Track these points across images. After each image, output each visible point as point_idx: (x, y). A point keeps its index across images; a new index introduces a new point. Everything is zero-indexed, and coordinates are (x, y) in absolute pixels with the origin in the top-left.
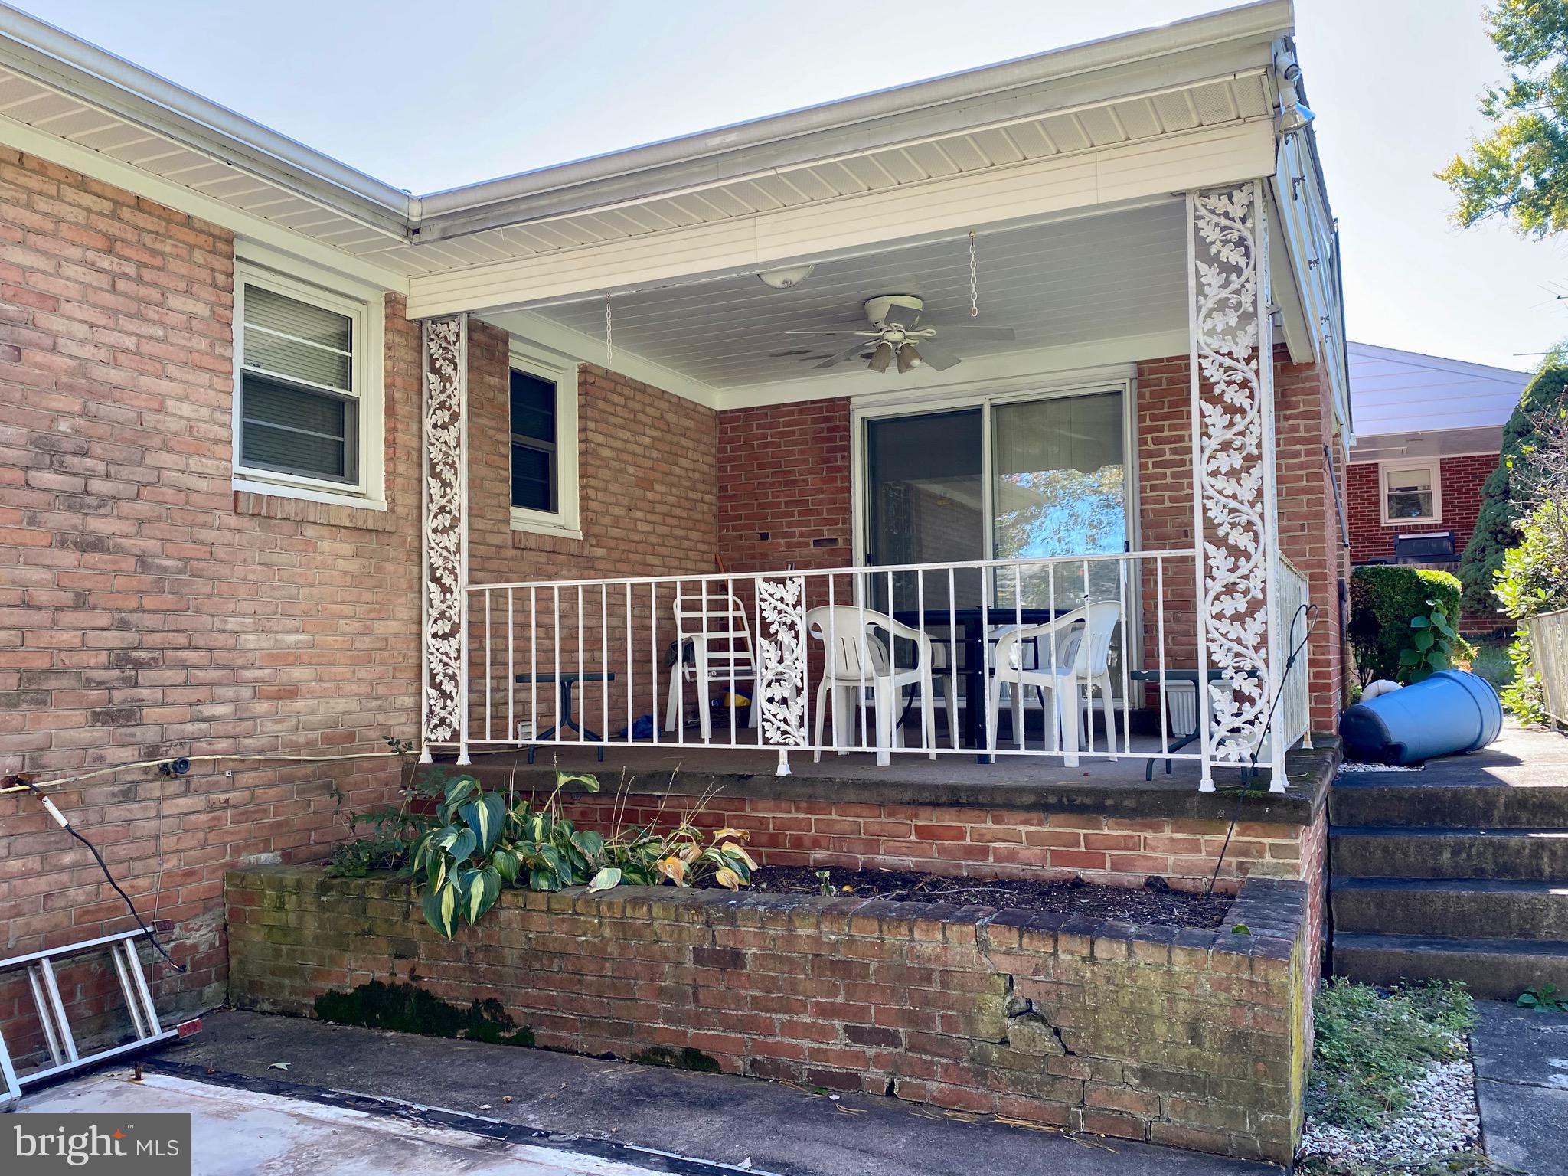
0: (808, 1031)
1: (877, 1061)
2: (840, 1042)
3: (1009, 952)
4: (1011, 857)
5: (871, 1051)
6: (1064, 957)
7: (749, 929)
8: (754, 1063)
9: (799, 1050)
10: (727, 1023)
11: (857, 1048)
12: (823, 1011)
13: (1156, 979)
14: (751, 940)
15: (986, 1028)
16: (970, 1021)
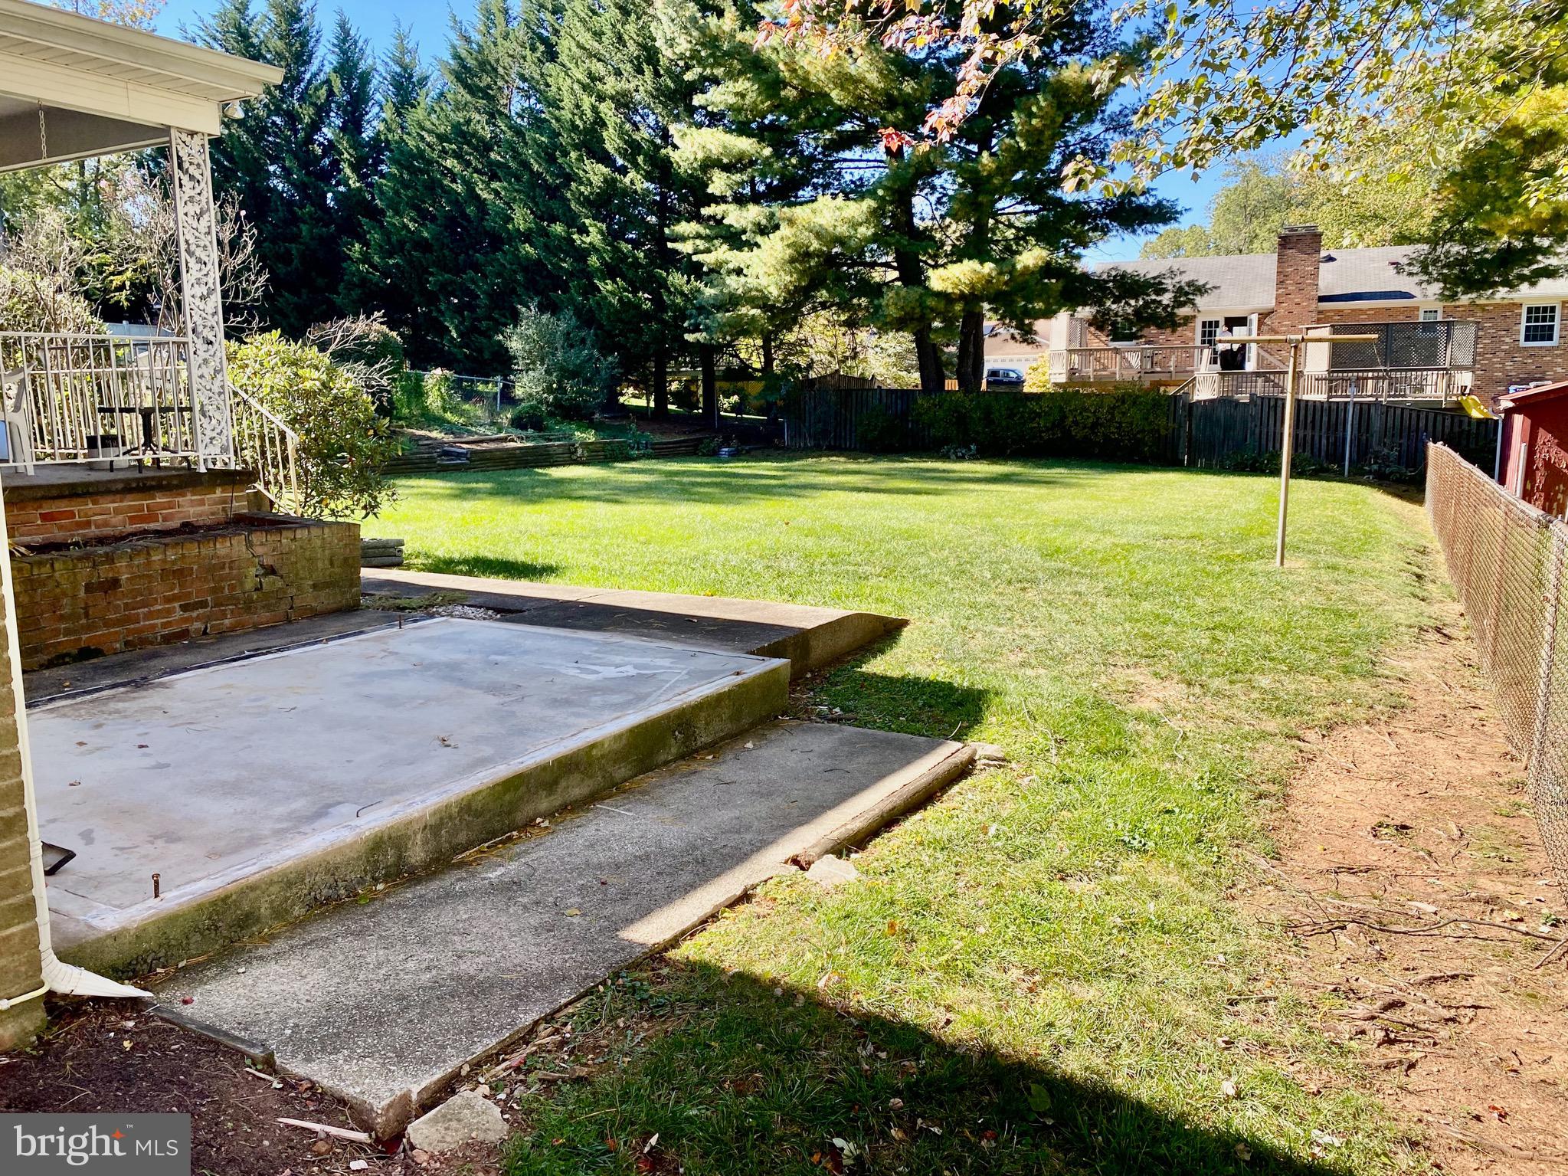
0: (159, 614)
1: (198, 618)
2: (178, 614)
3: (262, 544)
4: (106, 524)
5: (194, 614)
6: (284, 541)
7: (122, 564)
8: (127, 643)
9: (154, 626)
10: (107, 624)
11: (186, 615)
12: (168, 600)
13: (319, 542)
14: (124, 570)
15: (249, 585)
16: (242, 583)
